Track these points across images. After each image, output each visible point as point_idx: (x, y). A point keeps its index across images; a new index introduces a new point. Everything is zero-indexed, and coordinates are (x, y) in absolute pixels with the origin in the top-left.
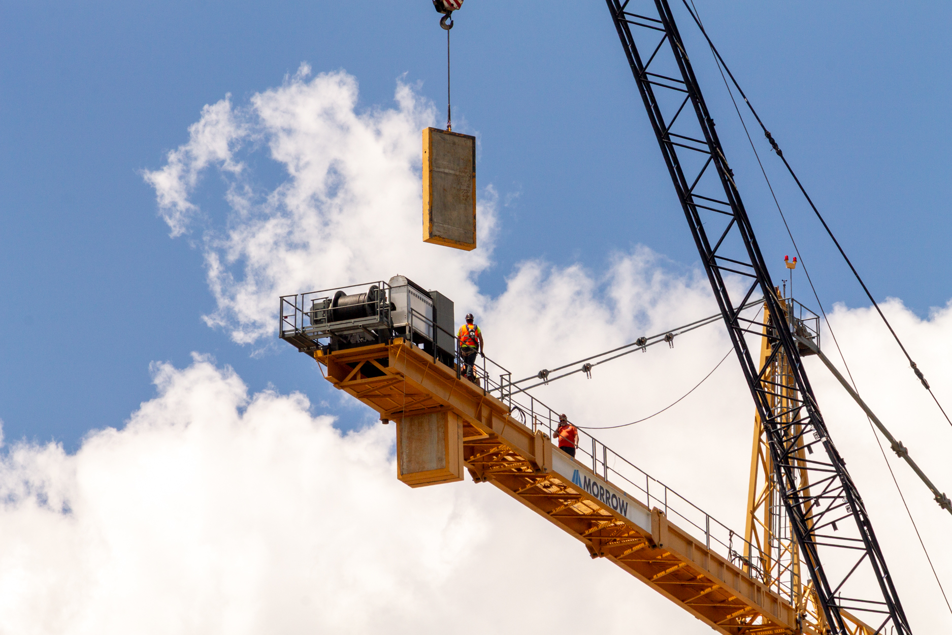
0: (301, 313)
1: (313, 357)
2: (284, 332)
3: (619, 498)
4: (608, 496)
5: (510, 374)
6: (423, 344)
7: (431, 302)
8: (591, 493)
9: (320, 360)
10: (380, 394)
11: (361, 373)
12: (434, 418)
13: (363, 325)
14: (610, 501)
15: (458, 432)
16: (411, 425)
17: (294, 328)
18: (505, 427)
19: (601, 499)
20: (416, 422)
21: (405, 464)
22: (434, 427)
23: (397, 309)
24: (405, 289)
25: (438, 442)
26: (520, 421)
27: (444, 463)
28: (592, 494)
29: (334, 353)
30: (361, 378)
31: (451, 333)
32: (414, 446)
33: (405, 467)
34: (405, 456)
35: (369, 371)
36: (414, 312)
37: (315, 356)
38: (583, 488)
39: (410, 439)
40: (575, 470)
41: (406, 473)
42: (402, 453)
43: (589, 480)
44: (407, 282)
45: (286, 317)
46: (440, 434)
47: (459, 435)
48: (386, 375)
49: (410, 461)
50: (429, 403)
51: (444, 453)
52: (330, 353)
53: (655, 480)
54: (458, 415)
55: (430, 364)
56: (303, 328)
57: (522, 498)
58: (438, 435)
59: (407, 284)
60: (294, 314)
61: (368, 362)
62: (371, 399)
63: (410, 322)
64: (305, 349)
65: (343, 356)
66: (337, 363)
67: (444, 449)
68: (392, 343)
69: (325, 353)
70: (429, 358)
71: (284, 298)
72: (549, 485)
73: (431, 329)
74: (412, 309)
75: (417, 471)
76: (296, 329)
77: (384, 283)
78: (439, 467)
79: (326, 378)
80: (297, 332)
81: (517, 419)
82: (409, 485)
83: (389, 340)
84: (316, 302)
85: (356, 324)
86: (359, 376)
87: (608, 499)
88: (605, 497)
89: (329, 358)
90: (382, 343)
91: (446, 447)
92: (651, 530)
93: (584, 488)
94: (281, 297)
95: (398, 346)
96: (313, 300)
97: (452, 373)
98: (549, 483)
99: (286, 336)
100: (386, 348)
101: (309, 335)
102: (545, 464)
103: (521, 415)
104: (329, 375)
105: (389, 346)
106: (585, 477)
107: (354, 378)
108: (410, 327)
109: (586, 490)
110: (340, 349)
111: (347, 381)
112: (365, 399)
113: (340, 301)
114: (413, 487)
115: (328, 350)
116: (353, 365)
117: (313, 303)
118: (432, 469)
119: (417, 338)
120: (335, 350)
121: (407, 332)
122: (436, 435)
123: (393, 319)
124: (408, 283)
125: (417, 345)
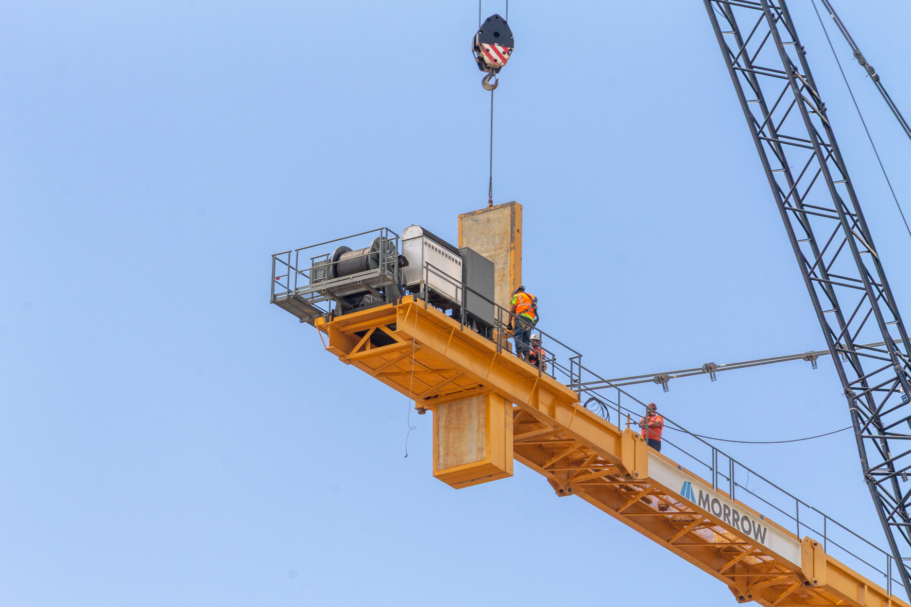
0: (295, 271)
1: (313, 325)
2: (275, 296)
3: (753, 522)
4: (736, 517)
5: (580, 356)
6: (451, 310)
7: (459, 260)
8: (709, 510)
9: (321, 328)
10: (401, 371)
11: (371, 342)
12: (475, 401)
13: (362, 280)
14: (739, 523)
15: (505, 419)
16: (449, 413)
17: (286, 290)
18: (573, 419)
19: (725, 520)
20: (455, 408)
21: (441, 458)
22: (474, 413)
23: (409, 264)
24: (419, 241)
25: (478, 430)
26: (600, 415)
27: (484, 453)
28: (711, 513)
29: (336, 319)
30: (371, 349)
31: (492, 300)
32: (451, 436)
33: (441, 461)
34: (441, 449)
35: (380, 339)
36: (429, 267)
37: (315, 325)
38: (697, 504)
39: (447, 428)
40: (685, 483)
41: (443, 468)
42: (439, 446)
43: (707, 496)
44: (421, 232)
45: (278, 278)
46: (481, 420)
47: (507, 422)
48: (397, 342)
49: (447, 455)
50: (464, 383)
51: (485, 442)
52: (332, 320)
53: (809, 507)
54: (505, 399)
55: (456, 330)
56: (296, 289)
57: (628, 520)
58: (479, 421)
59: (422, 234)
60: (287, 274)
61: (378, 330)
62: (390, 377)
63: (425, 279)
64: (307, 318)
65: (347, 323)
66: (344, 332)
67: (484, 438)
68: (401, 302)
69: (327, 321)
70: (455, 324)
71: (276, 256)
72: (664, 506)
73: (460, 291)
74: (428, 264)
75: (455, 465)
76: (289, 291)
77: (387, 229)
78: (479, 459)
79: (327, 349)
80: (290, 294)
81: (596, 413)
82: (450, 485)
83: (398, 299)
84: (316, 261)
85: (355, 280)
86: (369, 346)
87: (736, 521)
88: (731, 518)
89: (332, 326)
90: (390, 302)
91: (488, 435)
92: (801, 563)
93: (700, 504)
94: (273, 256)
95: (407, 306)
96: (312, 259)
97: (492, 346)
98: (664, 503)
99: (277, 301)
100: (393, 308)
101: (305, 297)
102: (636, 468)
103: (602, 407)
104: (330, 346)
105: (397, 306)
106: (701, 492)
107: (363, 348)
108: (425, 285)
109: (702, 507)
110: (343, 314)
111: (354, 354)
112: (384, 378)
113: (343, 258)
114: (457, 488)
115: (331, 316)
116: (361, 334)
117: (313, 261)
118: (471, 462)
119: (437, 299)
120: (338, 316)
121: (422, 290)
122: (475, 422)
123: (406, 277)
124: (424, 234)
125: (444, 312)
